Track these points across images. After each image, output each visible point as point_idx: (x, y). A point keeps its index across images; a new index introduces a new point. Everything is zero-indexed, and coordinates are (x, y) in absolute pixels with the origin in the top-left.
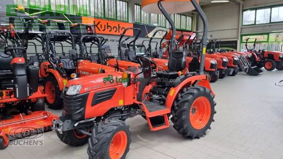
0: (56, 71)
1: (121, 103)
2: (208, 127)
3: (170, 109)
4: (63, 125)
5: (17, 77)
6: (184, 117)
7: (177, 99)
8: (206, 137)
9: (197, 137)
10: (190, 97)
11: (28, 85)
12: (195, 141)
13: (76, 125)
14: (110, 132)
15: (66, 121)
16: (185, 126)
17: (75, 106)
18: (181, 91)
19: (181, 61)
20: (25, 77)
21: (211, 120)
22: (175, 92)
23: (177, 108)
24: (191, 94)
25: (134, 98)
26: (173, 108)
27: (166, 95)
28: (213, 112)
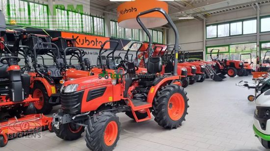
0: (44, 79)
1: (111, 99)
2: (183, 119)
3: (151, 104)
4: (62, 119)
5: (13, 82)
6: (163, 110)
7: (156, 96)
8: (182, 127)
9: (175, 128)
10: (168, 93)
11: (23, 90)
13: (73, 118)
14: (104, 121)
15: (65, 115)
16: (165, 117)
17: (72, 102)
18: (160, 89)
20: (20, 82)
21: (186, 113)
22: (154, 90)
23: (157, 103)
24: (168, 90)
25: (121, 95)
26: (154, 103)
27: (147, 93)
28: (187, 106)
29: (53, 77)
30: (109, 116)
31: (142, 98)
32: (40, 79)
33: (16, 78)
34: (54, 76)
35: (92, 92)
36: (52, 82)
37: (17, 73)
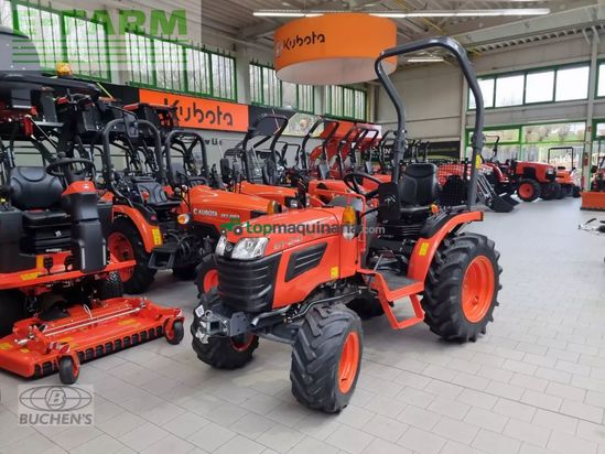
0: (135, 210)
1: (335, 273)
2: (489, 317)
3: (423, 283)
4: (228, 324)
5: (81, 223)
6: (452, 298)
7: (434, 264)
8: (485, 338)
9: (473, 340)
10: (462, 257)
11: (104, 241)
12: (469, 346)
13: (255, 322)
14: (340, 334)
15: (234, 315)
16: (455, 317)
17: (255, 283)
18: (442, 247)
19: (430, 182)
20: (98, 223)
21: (494, 303)
22: (429, 249)
23: (436, 281)
24: (464, 250)
25: (357, 262)
26: (428, 282)
27: (408, 256)
28: (498, 287)
29: (153, 206)
30: (347, 320)
31: (392, 265)
32: (122, 208)
33: (88, 213)
34: (153, 201)
35: (300, 256)
36: (154, 218)
37: (90, 200)
